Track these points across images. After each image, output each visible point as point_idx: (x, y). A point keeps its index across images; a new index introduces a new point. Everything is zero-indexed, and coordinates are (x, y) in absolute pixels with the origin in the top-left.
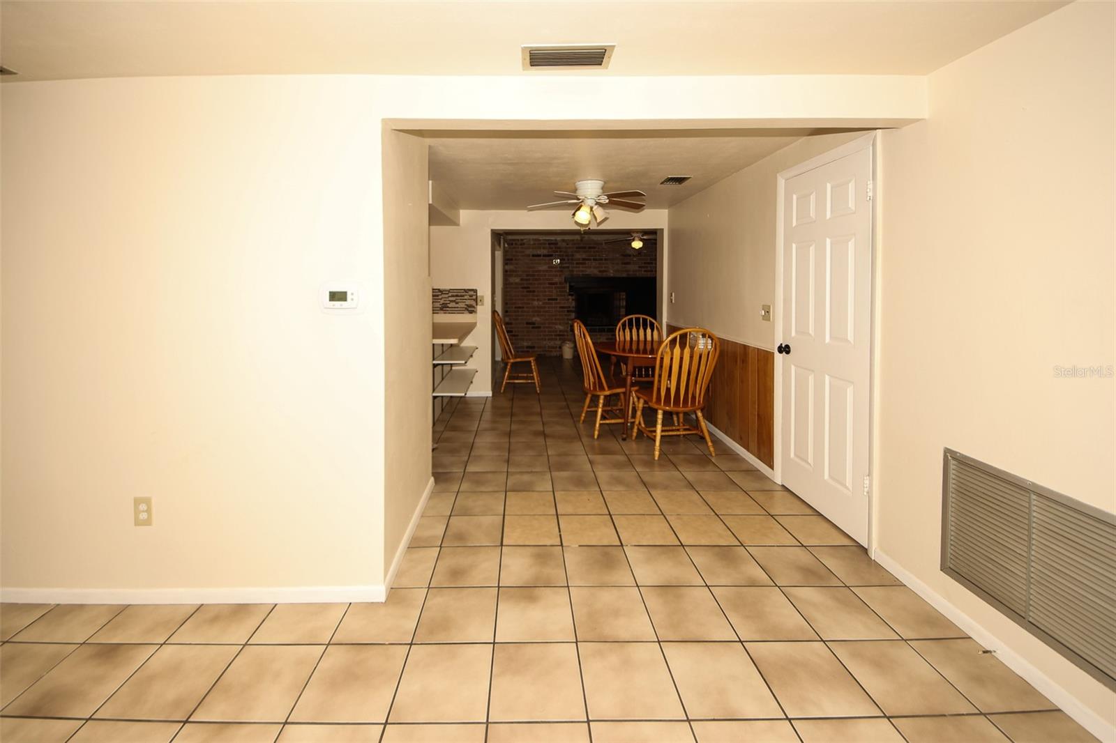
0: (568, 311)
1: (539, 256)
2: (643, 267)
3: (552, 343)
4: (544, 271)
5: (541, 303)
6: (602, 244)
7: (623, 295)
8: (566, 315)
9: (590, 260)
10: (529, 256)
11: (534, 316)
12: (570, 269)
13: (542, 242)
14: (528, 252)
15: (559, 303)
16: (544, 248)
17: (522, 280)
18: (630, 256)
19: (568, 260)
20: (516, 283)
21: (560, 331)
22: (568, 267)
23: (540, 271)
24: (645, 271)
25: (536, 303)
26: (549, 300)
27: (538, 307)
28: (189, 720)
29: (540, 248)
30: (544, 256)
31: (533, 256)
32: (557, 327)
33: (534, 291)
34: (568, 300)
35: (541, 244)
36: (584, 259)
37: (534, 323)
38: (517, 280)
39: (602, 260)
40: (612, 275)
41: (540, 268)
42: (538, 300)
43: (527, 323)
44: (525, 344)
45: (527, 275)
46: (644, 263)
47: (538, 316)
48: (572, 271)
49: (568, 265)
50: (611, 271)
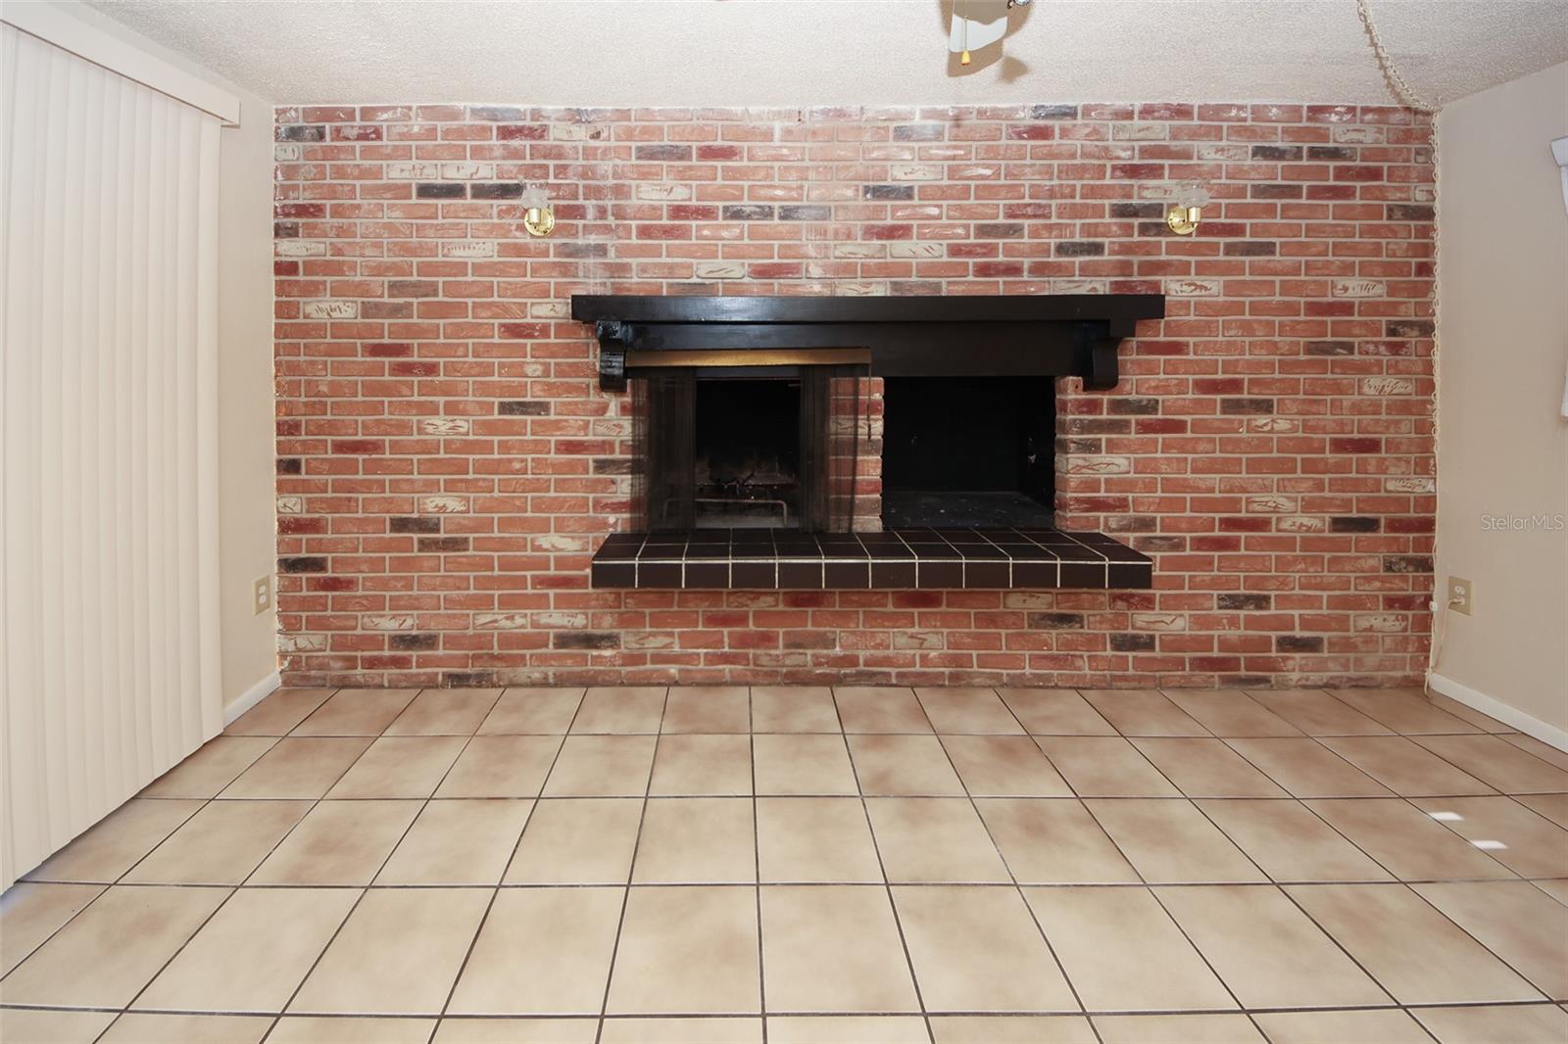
0: (601, 466)
1: (454, 191)
2: (970, 251)
3: (520, 622)
4: (478, 268)
5: (463, 424)
6: (768, 135)
7: (874, 390)
8: (592, 486)
9: (706, 213)
10: (400, 191)
11: (431, 487)
12: (612, 257)
13: (468, 121)
14: (398, 172)
15: (557, 426)
16: (478, 153)
17: (368, 311)
18: (908, 194)
19: (602, 212)
20: (339, 329)
21: (561, 563)
22: (601, 250)
23: (460, 268)
24: (984, 270)
25: (440, 426)
26: (505, 408)
27: (449, 446)
29: (459, 154)
30: (481, 191)
31: (426, 191)
32: (546, 540)
33: (431, 369)
34: (602, 410)
35: (461, 133)
36: (678, 211)
37: (422, 525)
38: (347, 311)
39: (767, 213)
40: (817, 289)
41: (458, 254)
42: (452, 409)
43: (399, 525)
44: (388, 624)
45: (396, 288)
46: (983, 231)
47: (450, 487)
48: (623, 269)
49: (593, 239)
50: (815, 271)
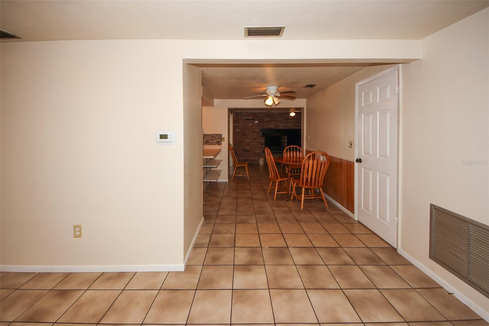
0: (262, 144)
1: (248, 119)
2: (294, 125)
3: (254, 158)
4: (251, 126)
5: (249, 140)
6: (276, 114)
7: (286, 137)
8: (261, 146)
9: (271, 121)
10: (244, 119)
11: (246, 146)
13: (250, 113)
14: (244, 118)
15: (258, 141)
16: (251, 116)
17: (241, 130)
18: (289, 119)
19: (262, 121)
20: (239, 132)
21: (258, 153)
22: (261, 125)
23: (249, 126)
24: (296, 126)
25: (247, 141)
26: (253, 139)
27: (248, 142)
28: (99, 323)
29: (249, 116)
30: (251, 119)
31: (246, 119)
32: (257, 151)
33: (246, 135)
34: (262, 139)
35: (249, 114)
36: (268, 121)
37: (246, 150)
38: (239, 130)
39: (276, 121)
40: (281, 128)
41: (249, 125)
42: (248, 139)
43: (244, 150)
44: (243, 158)
45: (244, 128)
46: (296, 123)
47: (248, 146)
48: (263, 126)
49: (261, 124)
50: (281, 126)
